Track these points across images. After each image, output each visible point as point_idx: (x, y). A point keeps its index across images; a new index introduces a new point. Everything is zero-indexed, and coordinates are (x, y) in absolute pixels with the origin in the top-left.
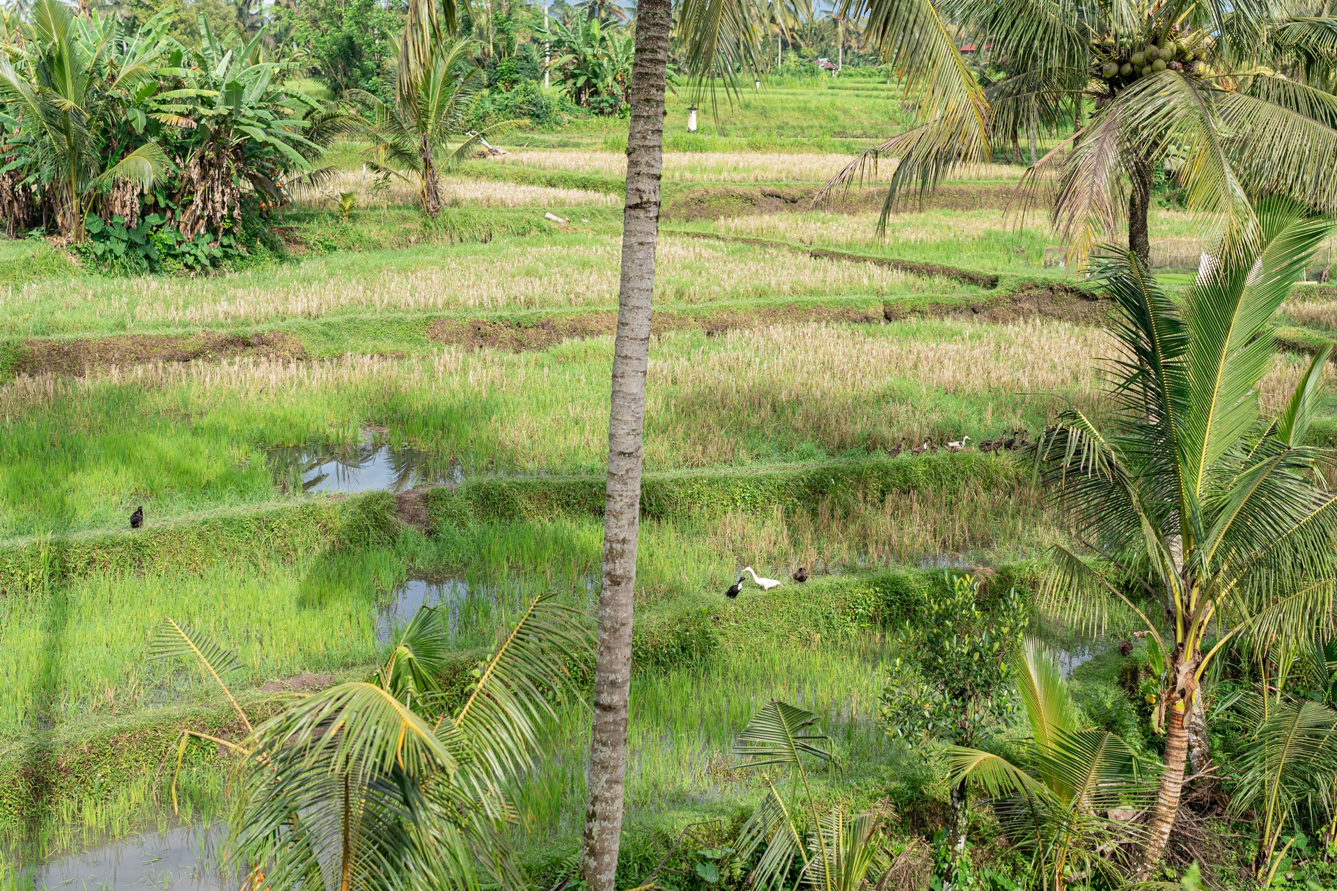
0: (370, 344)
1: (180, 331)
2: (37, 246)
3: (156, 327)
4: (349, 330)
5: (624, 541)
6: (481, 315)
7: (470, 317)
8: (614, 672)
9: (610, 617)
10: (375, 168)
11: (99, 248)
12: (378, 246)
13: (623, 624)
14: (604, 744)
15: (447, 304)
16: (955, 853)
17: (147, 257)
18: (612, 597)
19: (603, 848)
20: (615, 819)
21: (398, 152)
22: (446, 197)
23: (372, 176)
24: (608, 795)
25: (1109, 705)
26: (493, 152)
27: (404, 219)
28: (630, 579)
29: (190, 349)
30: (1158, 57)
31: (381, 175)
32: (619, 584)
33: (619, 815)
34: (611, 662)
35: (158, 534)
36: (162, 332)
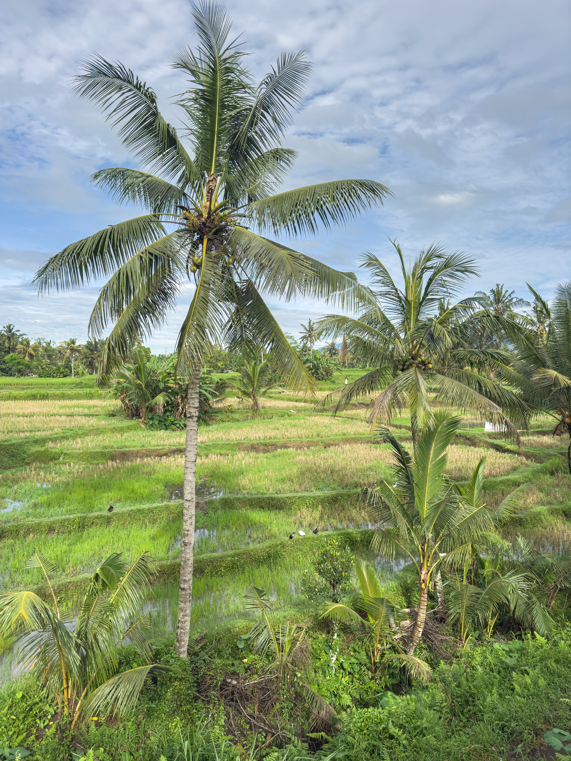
0: (218, 451)
1: (161, 447)
2: (133, 422)
3: (154, 446)
4: (213, 447)
5: (188, 530)
6: (255, 442)
7: (251, 442)
8: (185, 576)
9: (184, 557)
10: (239, 398)
11: (151, 422)
12: (238, 420)
13: (188, 560)
14: (182, 602)
15: (245, 439)
16: (333, 639)
17: (165, 425)
18: (184, 550)
19: (181, 639)
20: (186, 629)
21: (245, 393)
22: (260, 406)
23: (238, 400)
24: (183, 620)
25: (409, 582)
26: (283, 392)
27: (247, 412)
28: (191, 544)
29: (163, 453)
30: (414, 363)
31: (241, 400)
32: (186, 545)
33: (188, 628)
34: (184, 573)
35: (116, 514)
36: (155, 448)
